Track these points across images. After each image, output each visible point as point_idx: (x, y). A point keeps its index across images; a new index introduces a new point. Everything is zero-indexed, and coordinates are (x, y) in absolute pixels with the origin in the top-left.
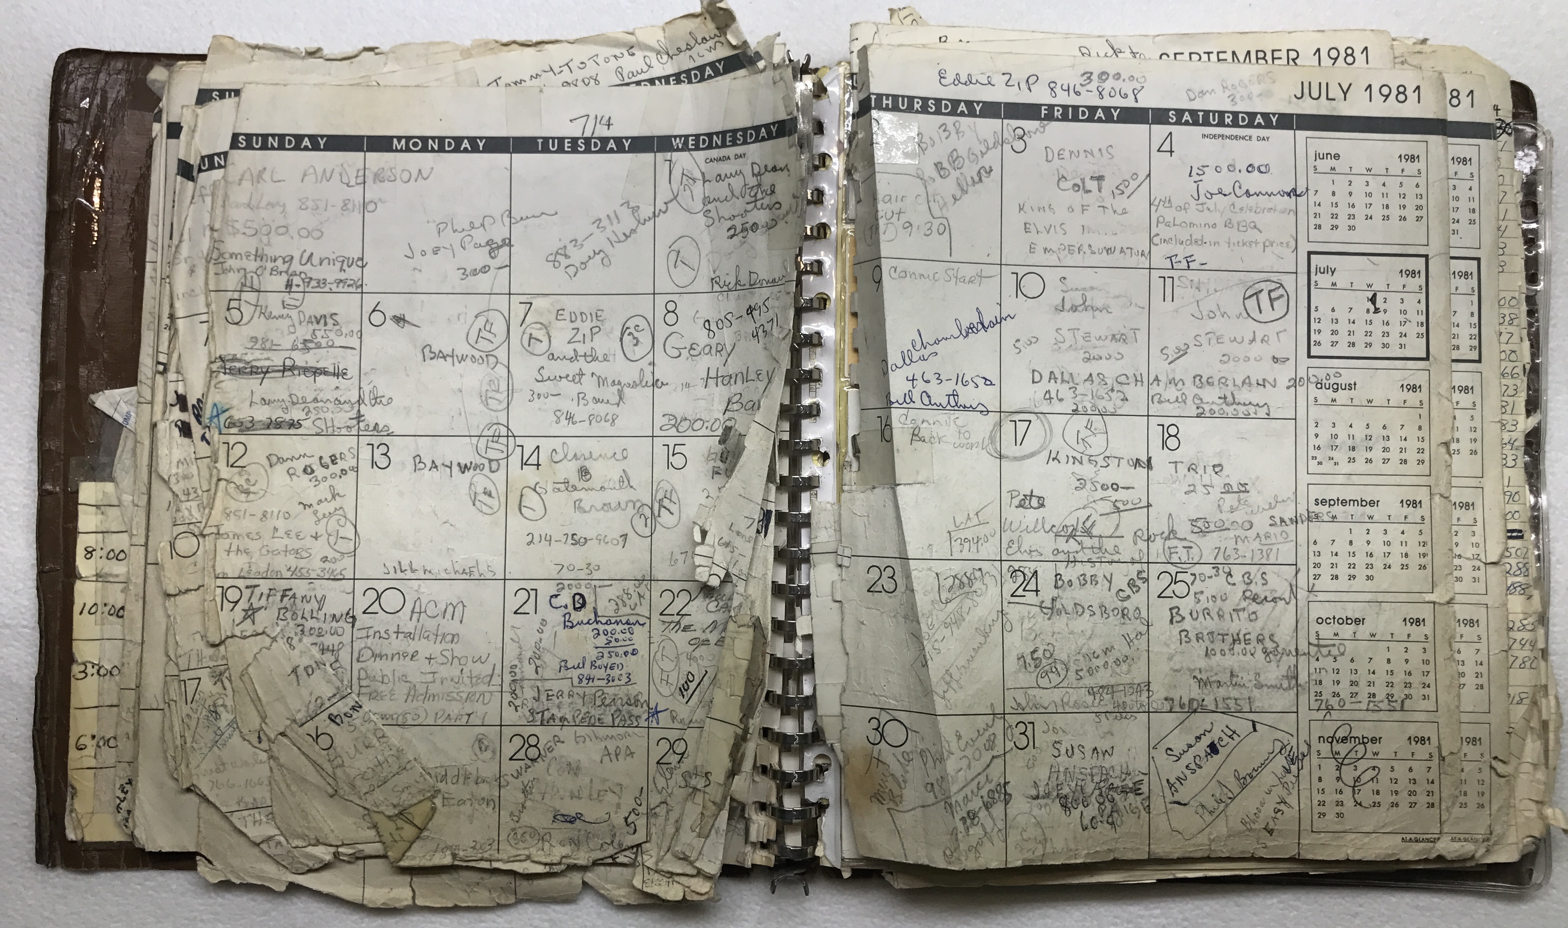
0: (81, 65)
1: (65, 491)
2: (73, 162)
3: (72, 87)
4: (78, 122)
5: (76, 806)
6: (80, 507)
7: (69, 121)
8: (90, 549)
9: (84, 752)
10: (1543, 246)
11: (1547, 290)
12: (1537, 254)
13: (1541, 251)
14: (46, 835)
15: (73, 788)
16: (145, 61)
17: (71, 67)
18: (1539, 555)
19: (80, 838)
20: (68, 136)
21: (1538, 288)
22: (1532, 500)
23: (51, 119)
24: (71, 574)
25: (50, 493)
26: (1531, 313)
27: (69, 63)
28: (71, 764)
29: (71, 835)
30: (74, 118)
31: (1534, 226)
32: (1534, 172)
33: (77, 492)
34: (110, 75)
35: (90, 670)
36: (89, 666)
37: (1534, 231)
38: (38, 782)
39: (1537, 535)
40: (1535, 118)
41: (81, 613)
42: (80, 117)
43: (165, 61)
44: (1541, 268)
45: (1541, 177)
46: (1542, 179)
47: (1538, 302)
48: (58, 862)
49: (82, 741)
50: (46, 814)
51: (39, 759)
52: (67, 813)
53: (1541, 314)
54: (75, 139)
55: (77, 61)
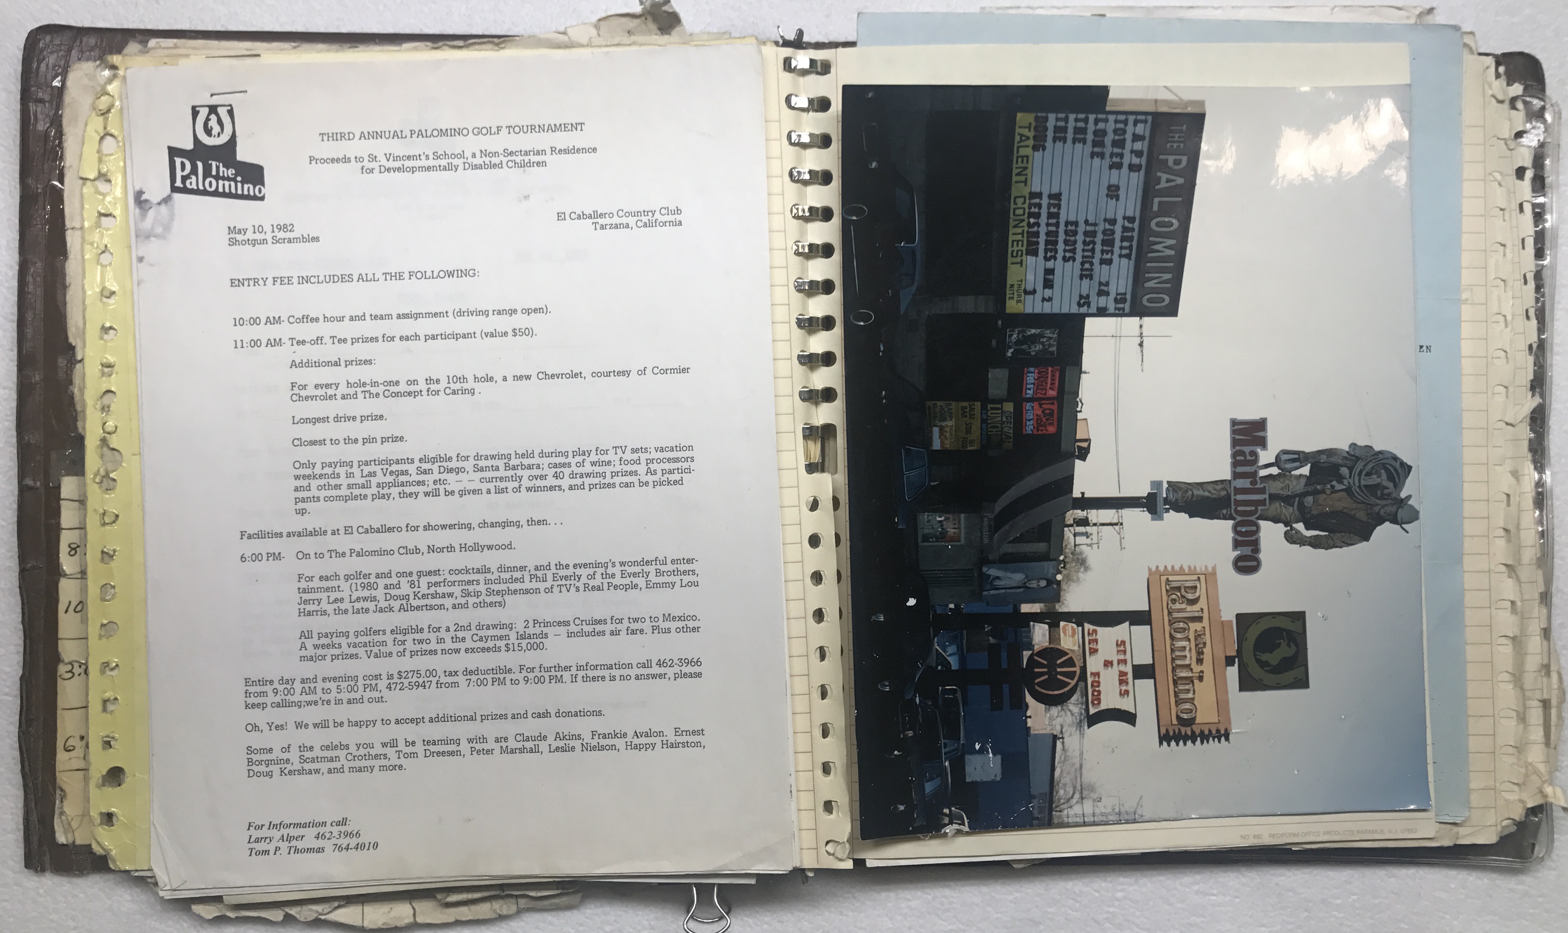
0: (51, 41)
1: (46, 486)
2: (45, 144)
3: (43, 66)
4: (50, 102)
5: (66, 809)
6: (62, 502)
7: (41, 101)
8: (73, 546)
9: (72, 754)
10: (1550, 220)
11: (1553, 266)
12: (1543, 229)
13: (1548, 225)
14: (35, 839)
15: (62, 790)
16: (119, 37)
17: (41, 45)
18: (1543, 531)
19: (71, 841)
20: (40, 116)
21: (1545, 263)
22: (1537, 476)
23: (21, 99)
24: (55, 572)
25: (30, 488)
26: (1539, 288)
27: (40, 40)
28: (59, 767)
29: (61, 839)
30: (47, 97)
31: (1541, 200)
32: (1542, 145)
33: (58, 487)
34: (82, 52)
35: (77, 670)
36: (76, 665)
37: (1542, 206)
38: (25, 786)
39: (1541, 511)
40: (1543, 90)
41: (66, 611)
42: (52, 95)
43: (140, 37)
44: (1548, 243)
45: (1549, 150)
46: (1550, 152)
47: (1544, 276)
48: (48, 865)
49: (71, 742)
50: (34, 817)
51: (26, 763)
52: (56, 816)
53: (1546, 290)
54: (48, 120)
55: (48, 38)
